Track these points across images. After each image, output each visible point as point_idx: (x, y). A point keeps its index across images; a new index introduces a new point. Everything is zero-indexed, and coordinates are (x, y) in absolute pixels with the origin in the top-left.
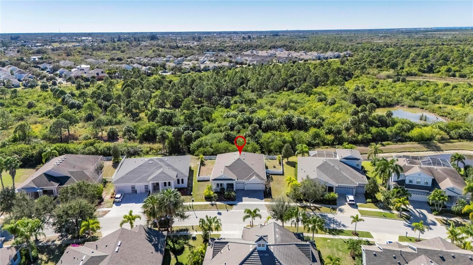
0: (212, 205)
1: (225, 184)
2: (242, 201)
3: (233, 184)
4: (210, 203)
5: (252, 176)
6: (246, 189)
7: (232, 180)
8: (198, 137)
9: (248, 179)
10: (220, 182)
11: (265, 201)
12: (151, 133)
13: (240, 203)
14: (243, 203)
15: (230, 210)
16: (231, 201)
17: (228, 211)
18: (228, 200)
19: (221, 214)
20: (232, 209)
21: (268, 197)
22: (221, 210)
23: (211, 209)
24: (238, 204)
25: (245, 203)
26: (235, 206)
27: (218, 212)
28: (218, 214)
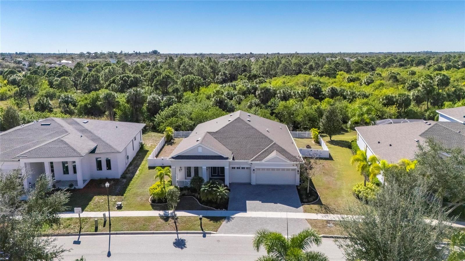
1: (204, 168)
2: (244, 210)
3: (223, 169)
4: (162, 213)
5: (269, 152)
6: (253, 183)
7: (220, 158)
9: (259, 158)
10: (193, 163)
11: (305, 211)
13: (238, 215)
14: (249, 214)
15: (210, 233)
16: (215, 209)
17: (204, 236)
18: (209, 207)
19: (185, 244)
20: (217, 231)
21: (312, 202)
22: (187, 233)
23: (160, 230)
24: (233, 218)
25: (253, 216)
26: (227, 222)
27: (176, 240)
28: (174, 243)
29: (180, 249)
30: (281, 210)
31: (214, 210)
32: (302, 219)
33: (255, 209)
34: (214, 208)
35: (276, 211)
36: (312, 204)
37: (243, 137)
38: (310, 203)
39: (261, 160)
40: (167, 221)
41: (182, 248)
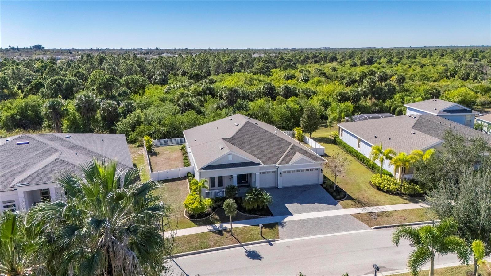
0: (220, 232)
1: (235, 176)
2: (289, 213)
4: (210, 227)
5: (291, 155)
6: (280, 186)
8: (129, 110)
9: (284, 162)
10: (216, 173)
11: (344, 208)
12: (29, 113)
13: (288, 219)
14: (296, 217)
15: (274, 241)
16: (262, 217)
17: (271, 245)
18: (254, 216)
19: (259, 255)
20: (279, 238)
21: (344, 198)
22: (252, 244)
23: (223, 246)
24: (285, 223)
25: (302, 218)
26: (282, 228)
27: (246, 252)
28: (248, 256)
29: (258, 260)
30: (323, 209)
31: (260, 217)
32: (347, 215)
33: (298, 212)
34: (259, 215)
35: (319, 211)
36: (345, 200)
37: (260, 141)
38: (343, 199)
39: (288, 163)
40: (222, 235)
41: (260, 259)
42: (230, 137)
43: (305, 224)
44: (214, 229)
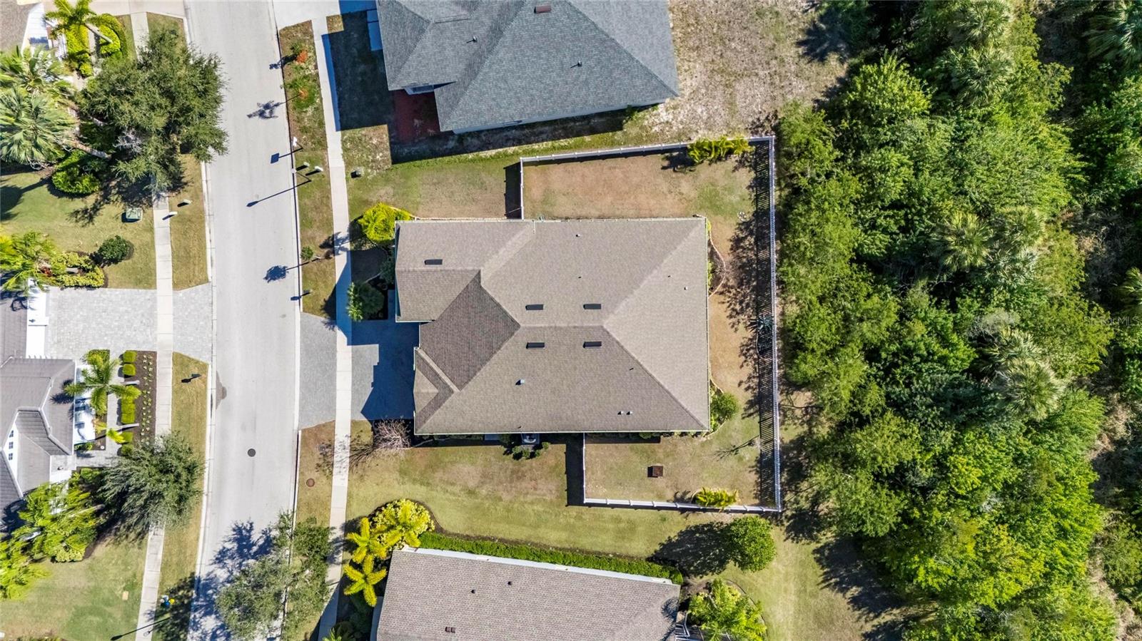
5: (435, 379)
11: (354, 424)
13: (341, 337)
15: (300, 305)
17: (294, 299)
19: (274, 279)
20: (304, 311)
24: (333, 329)
26: (323, 322)
27: (284, 268)
28: (277, 268)
33: (356, 356)
35: (354, 384)
40: (322, 247)
41: (266, 278)
42: (482, 284)
43: (325, 353)
44: (338, 240)
